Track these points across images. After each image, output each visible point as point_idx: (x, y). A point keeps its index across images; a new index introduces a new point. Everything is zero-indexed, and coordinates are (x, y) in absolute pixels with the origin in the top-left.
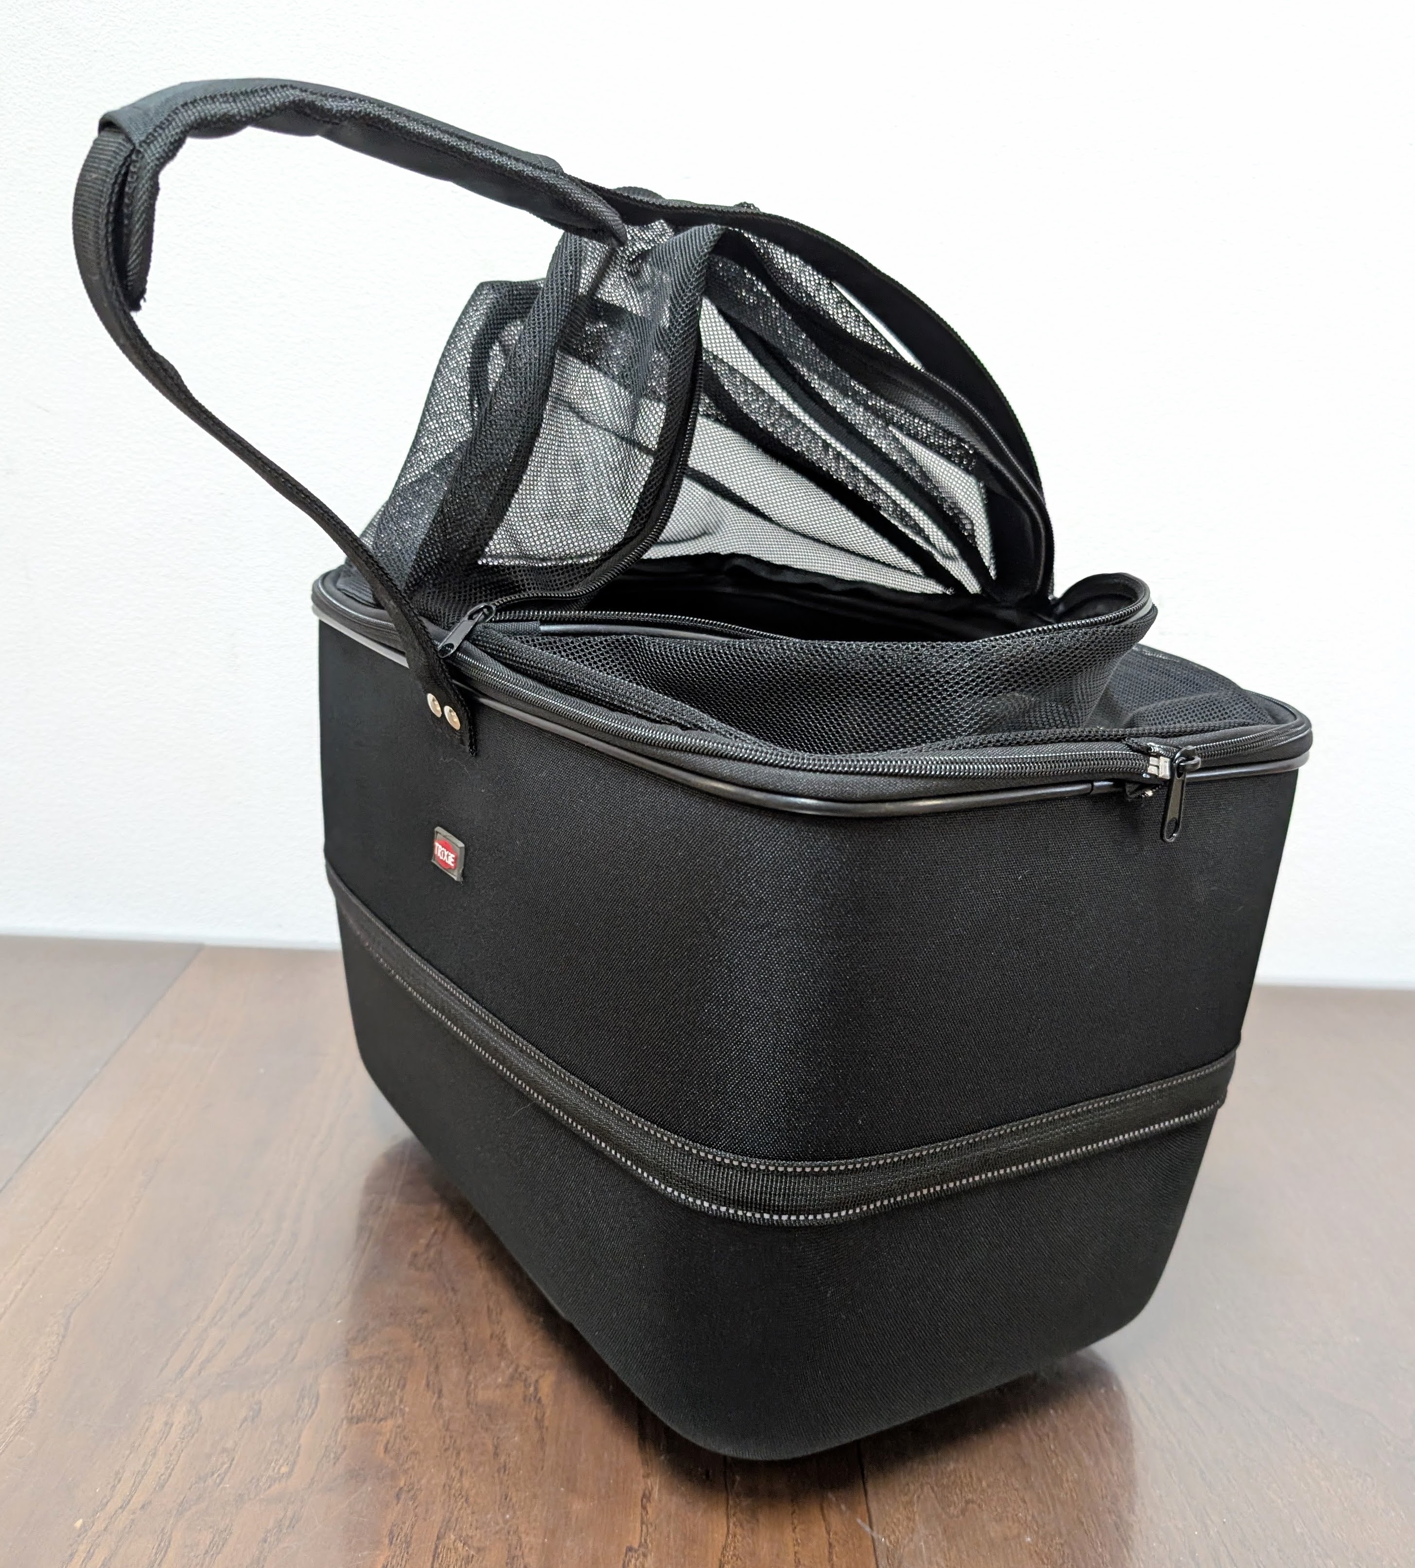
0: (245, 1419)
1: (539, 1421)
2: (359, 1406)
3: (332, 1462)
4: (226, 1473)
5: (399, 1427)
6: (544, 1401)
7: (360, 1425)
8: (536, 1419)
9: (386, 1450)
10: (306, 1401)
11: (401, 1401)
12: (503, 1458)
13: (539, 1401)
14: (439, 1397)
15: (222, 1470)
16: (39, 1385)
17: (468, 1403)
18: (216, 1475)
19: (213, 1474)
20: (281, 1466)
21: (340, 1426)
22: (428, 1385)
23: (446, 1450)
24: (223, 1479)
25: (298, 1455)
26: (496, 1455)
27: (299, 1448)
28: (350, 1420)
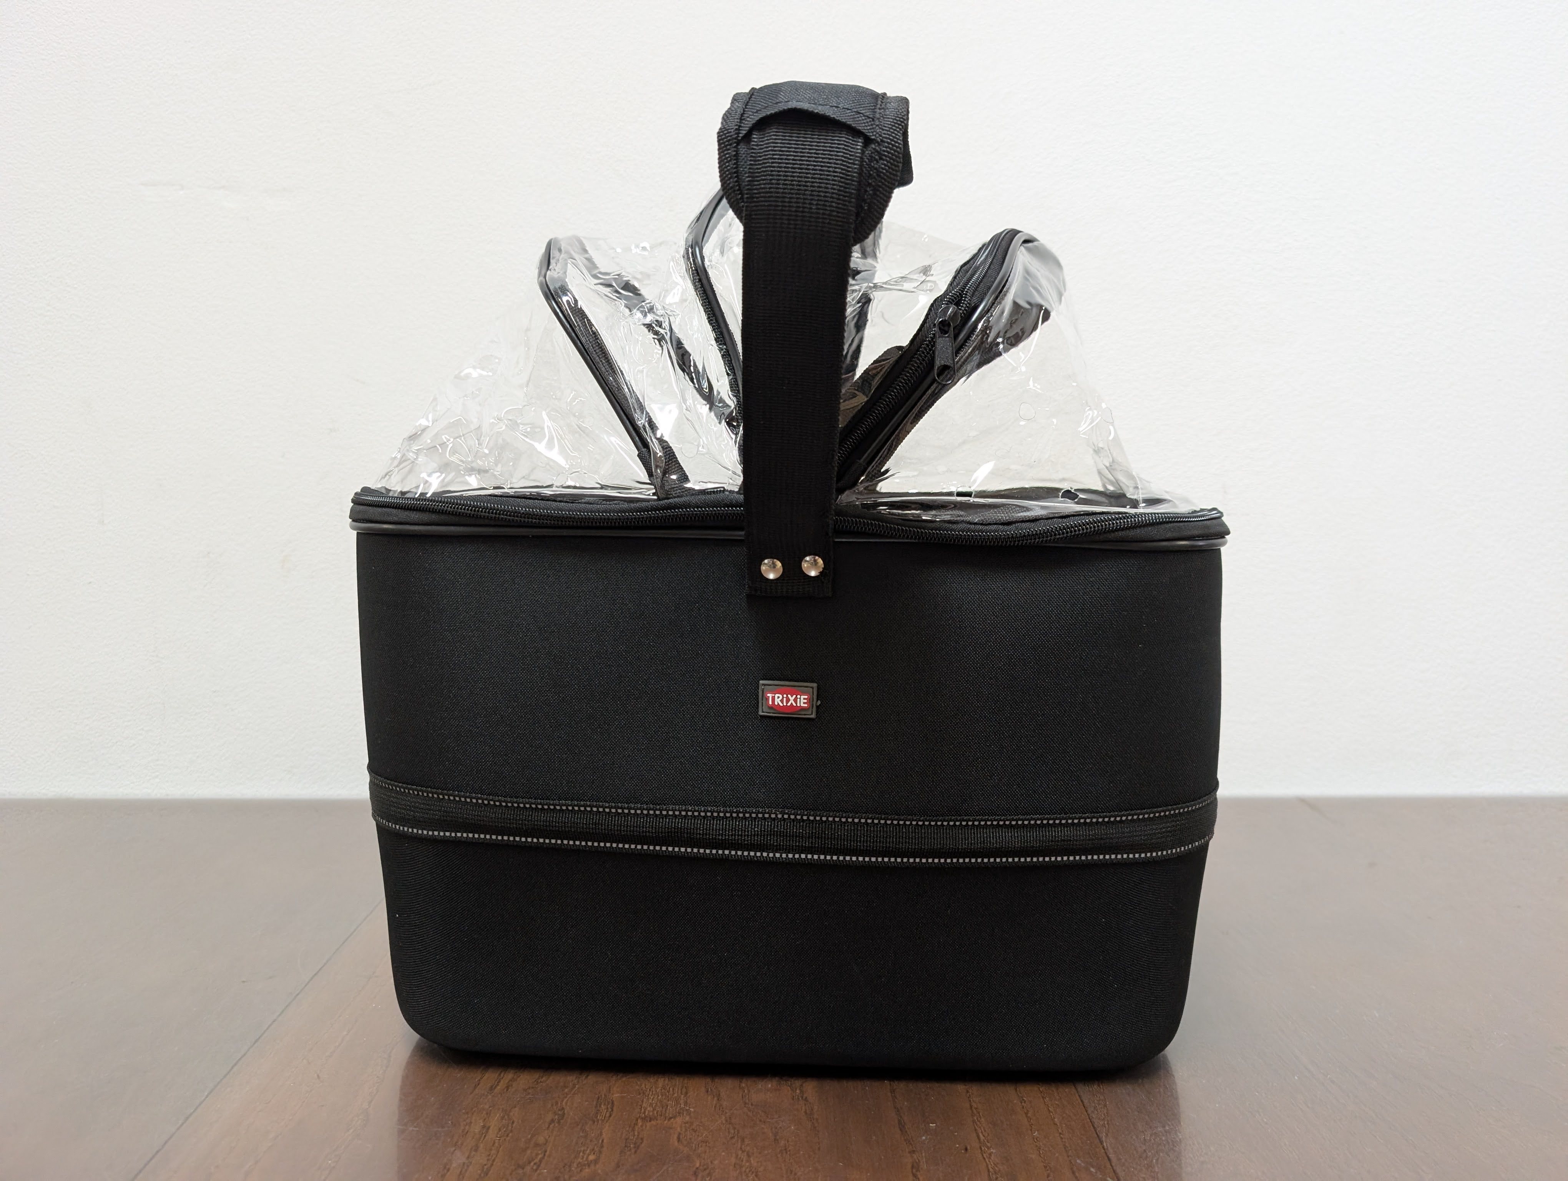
0: (553, 1121)
1: (809, 1115)
2: (649, 1108)
3: (633, 1151)
4: (541, 1161)
5: (687, 1123)
6: (811, 1099)
7: (653, 1122)
8: (806, 1112)
9: (679, 1139)
11: (686, 1103)
12: (782, 1143)
13: (806, 1100)
14: (719, 1099)
15: (537, 1160)
16: (370, 1102)
17: (745, 1104)
18: (532, 1164)
19: (530, 1163)
20: (589, 1155)
21: (636, 1124)
22: (707, 1093)
23: (732, 1138)
24: (539, 1166)
25: (602, 1147)
26: (776, 1140)
27: (603, 1141)
28: (644, 1119)
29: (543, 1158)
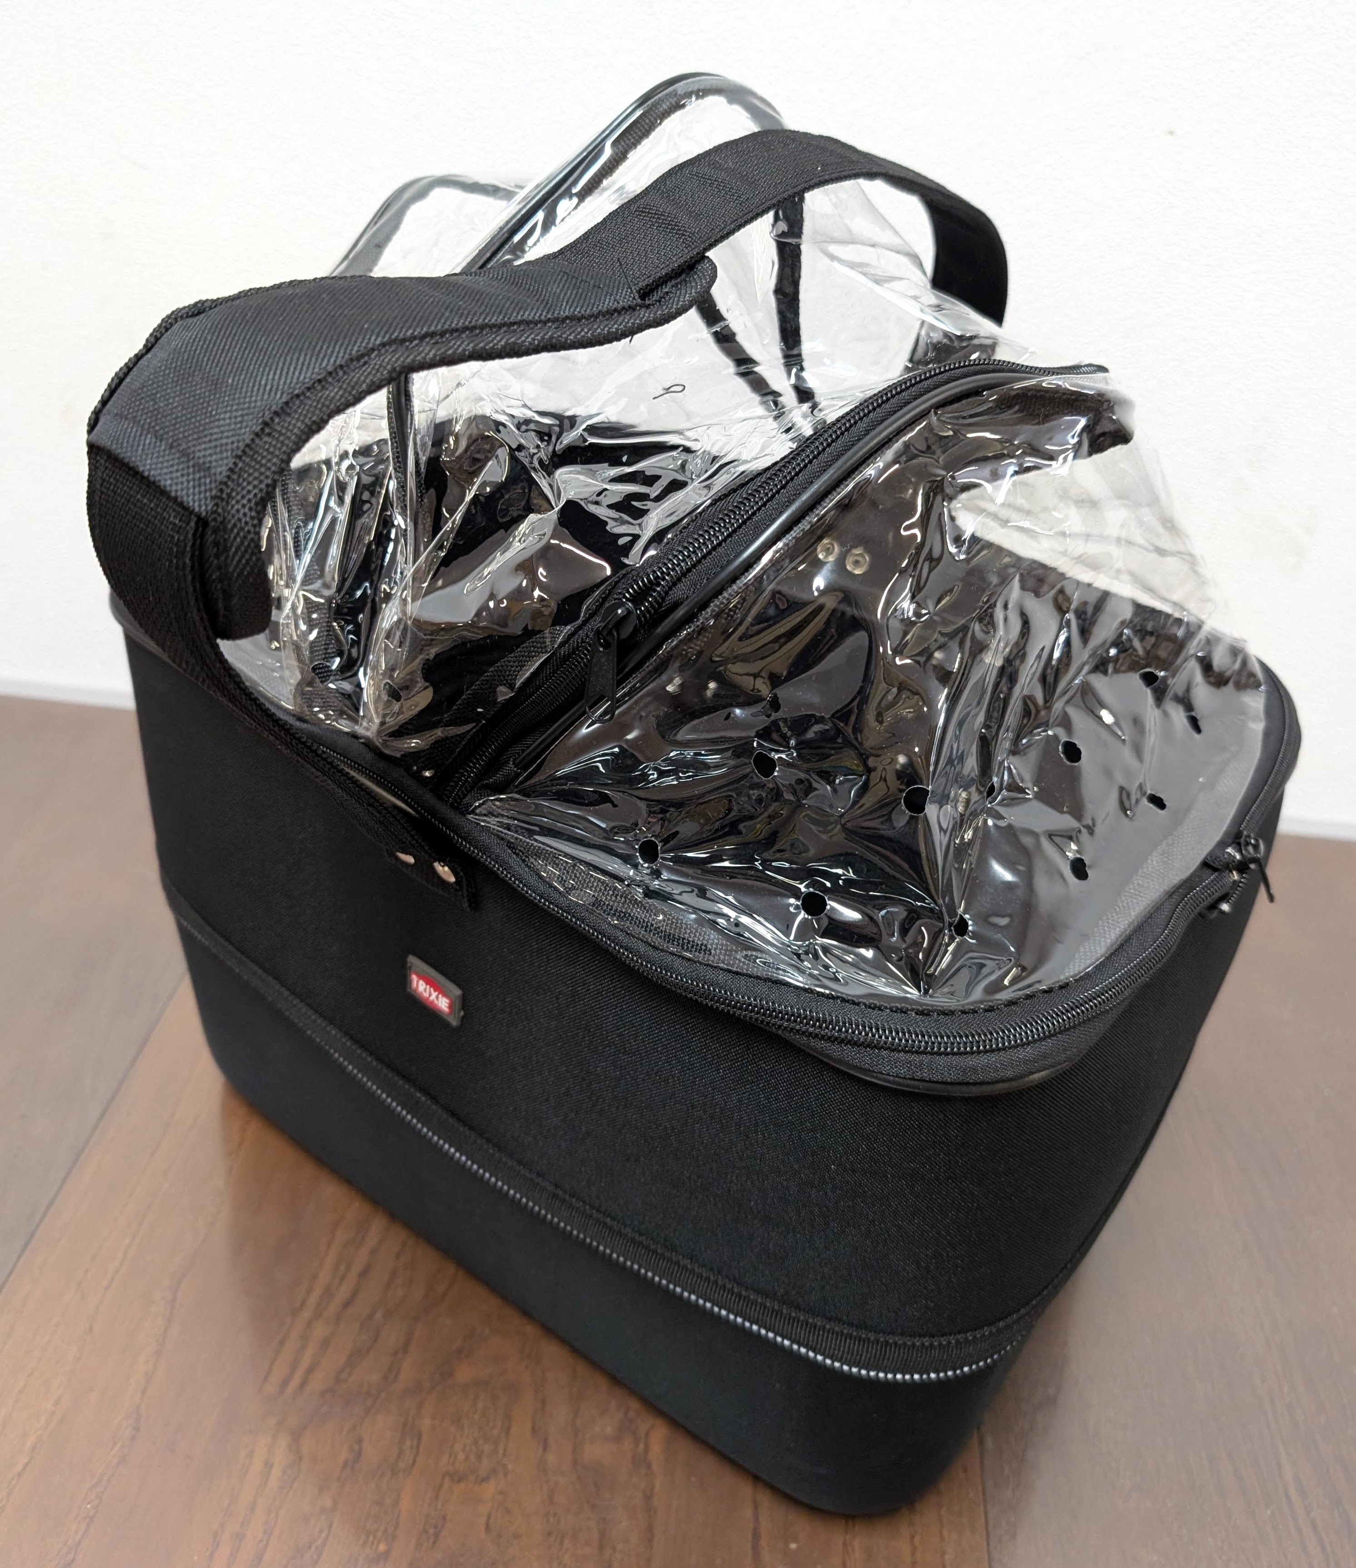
0: (345, 1464)
1: (648, 1497)
2: (461, 1456)
3: (431, 1542)
5: (501, 1493)
6: (655, 1466)
7: (462, 1485)
8: (645, 1494)
9: (487, 1528)
10: (408, 1443)
11: (504, 1455)
12: (608, 1553)
13: (649, 1466)
14: (545, 1449)
15: (319, 1542)
16: (144, 1392)
17: (575, 1463)
18: (313, 1549)
19: (310, 1547)
20: (379, 1542)
21: (441, 1485)
22: (533, 1430)
23: (550, 1534)
25: (396, 1527)
26: (601, 1547)
27: (399, 1515)
28: (451, 1476)
29: (327, 1538)
